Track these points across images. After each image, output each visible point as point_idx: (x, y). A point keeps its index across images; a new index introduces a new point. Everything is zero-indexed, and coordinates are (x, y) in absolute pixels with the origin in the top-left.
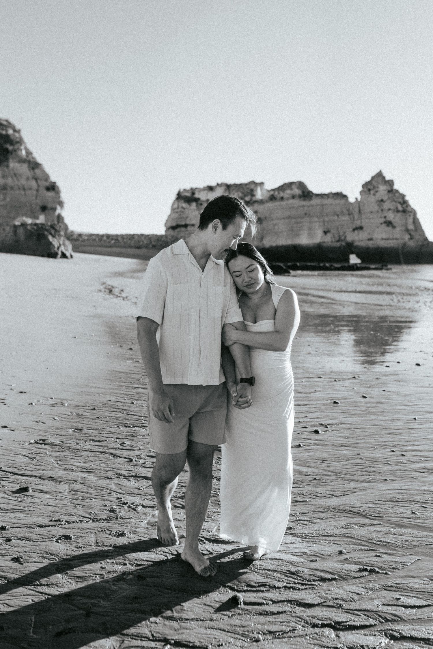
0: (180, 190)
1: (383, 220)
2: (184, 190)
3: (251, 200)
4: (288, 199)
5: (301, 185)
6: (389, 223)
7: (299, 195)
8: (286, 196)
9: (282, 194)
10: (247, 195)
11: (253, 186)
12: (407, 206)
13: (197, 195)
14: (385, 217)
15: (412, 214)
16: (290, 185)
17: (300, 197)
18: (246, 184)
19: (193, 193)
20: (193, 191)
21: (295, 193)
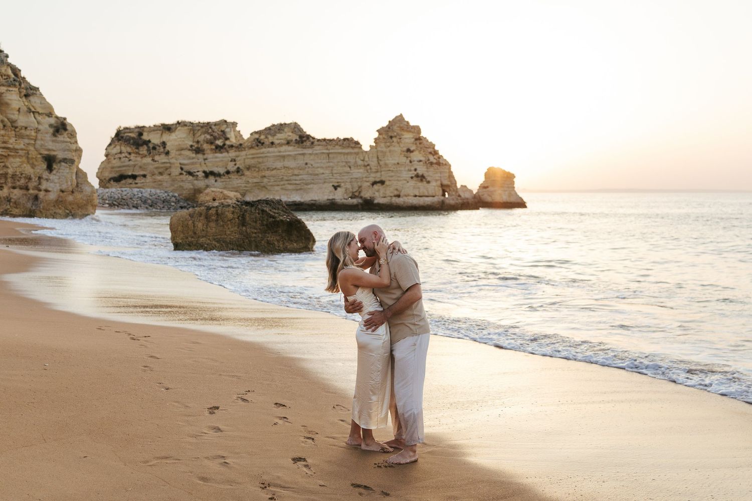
0: (120, 127)
1: (413, 173)
2: (126, 128)
3: (224, 145)
4: (280, 145)
5: (295, 127)
6: (421, 178)
7: (296, 140)
8: (276, 142)
9: (271, 139)
10: (219, 139)
11: (223, 127)
12: (439, 158)
13: (145, 137)
14: (416, 170)
15: (448, 167)
16: (281, 127)
17: (297, 142)
18: (216, 124)
19: (141, 134)
20: (141, 130)
21: (289, 138)
